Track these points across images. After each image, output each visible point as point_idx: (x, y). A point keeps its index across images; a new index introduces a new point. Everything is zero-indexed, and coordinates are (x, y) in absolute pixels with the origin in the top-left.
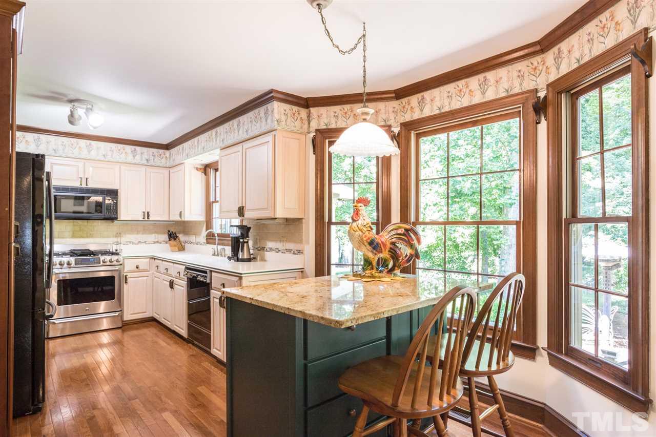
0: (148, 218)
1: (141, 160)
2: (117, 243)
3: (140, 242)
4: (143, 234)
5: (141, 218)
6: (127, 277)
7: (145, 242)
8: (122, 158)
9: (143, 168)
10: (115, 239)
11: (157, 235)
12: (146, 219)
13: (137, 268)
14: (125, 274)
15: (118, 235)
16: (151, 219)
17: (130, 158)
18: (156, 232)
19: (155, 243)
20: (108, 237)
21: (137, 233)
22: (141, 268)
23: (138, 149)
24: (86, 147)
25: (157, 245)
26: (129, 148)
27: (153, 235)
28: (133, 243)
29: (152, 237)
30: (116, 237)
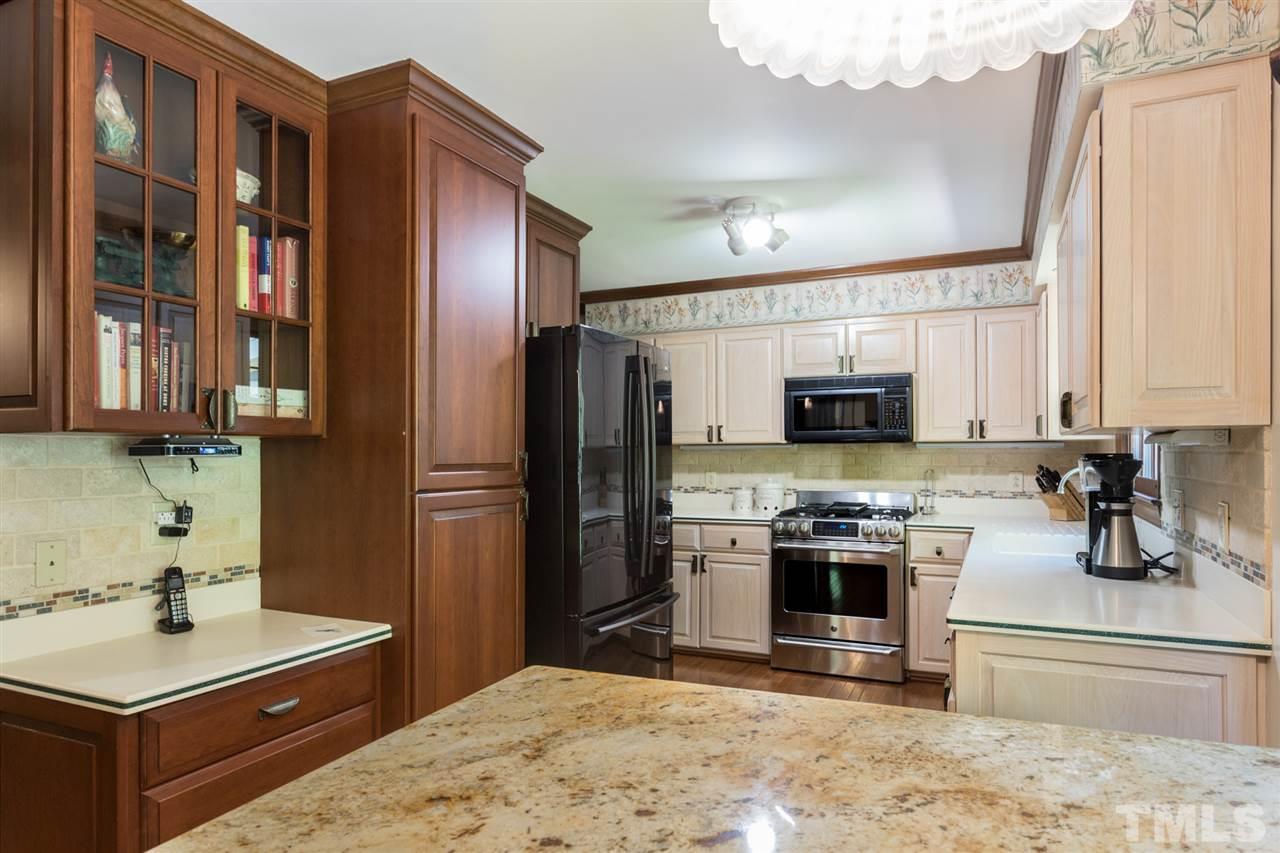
0: (982, 436)
1: (962, 299)
2: (927, 493)
3: (978, 493)
4: (985, 473)
5: (965, 437)
6: (916, 572)
7: (991, 494)
8: (919, 301)
9: (969, 317)
10: (922, 485)
11: (1020, 476)
12: (977, 437)
13: (939, 553)
14: (911, 565)
15: (930, 474)
16: (989, 436)
17: (936, 300)
18: (1016, 470)
19: (1015, 496)
20: (908, 478)
21: (973, 472)
22: (947, 554)
23: (955, 273)
24: (847, 292)
25: (1021, 502)
26: (933, 276)
27: (1011, 476)
28: (963, 495)
29: (1009, 482)
30: (925, 479)
